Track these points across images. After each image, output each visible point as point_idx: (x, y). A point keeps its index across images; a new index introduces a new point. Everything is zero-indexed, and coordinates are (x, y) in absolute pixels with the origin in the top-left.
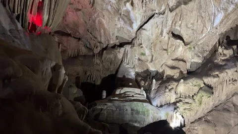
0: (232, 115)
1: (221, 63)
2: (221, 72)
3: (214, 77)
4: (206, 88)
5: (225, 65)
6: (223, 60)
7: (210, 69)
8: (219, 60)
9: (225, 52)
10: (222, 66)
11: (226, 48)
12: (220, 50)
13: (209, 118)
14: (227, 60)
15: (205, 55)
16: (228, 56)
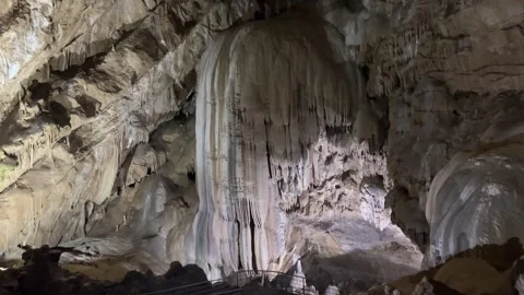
0: (52, 172)
1: (24, 125)
2: (25, 138)
3: (16, 144)
4: (8, 159)
5: (30, 128)
6: (28, 121)
7: (12, 134)
8: (22, 120)
9: (29, 110)
10: (25, 129)
11: (30, 105)
12: (23, 107)
13: (24, 182)
14: (32, 121)
15: (5, 109)
16: (33, 115)
